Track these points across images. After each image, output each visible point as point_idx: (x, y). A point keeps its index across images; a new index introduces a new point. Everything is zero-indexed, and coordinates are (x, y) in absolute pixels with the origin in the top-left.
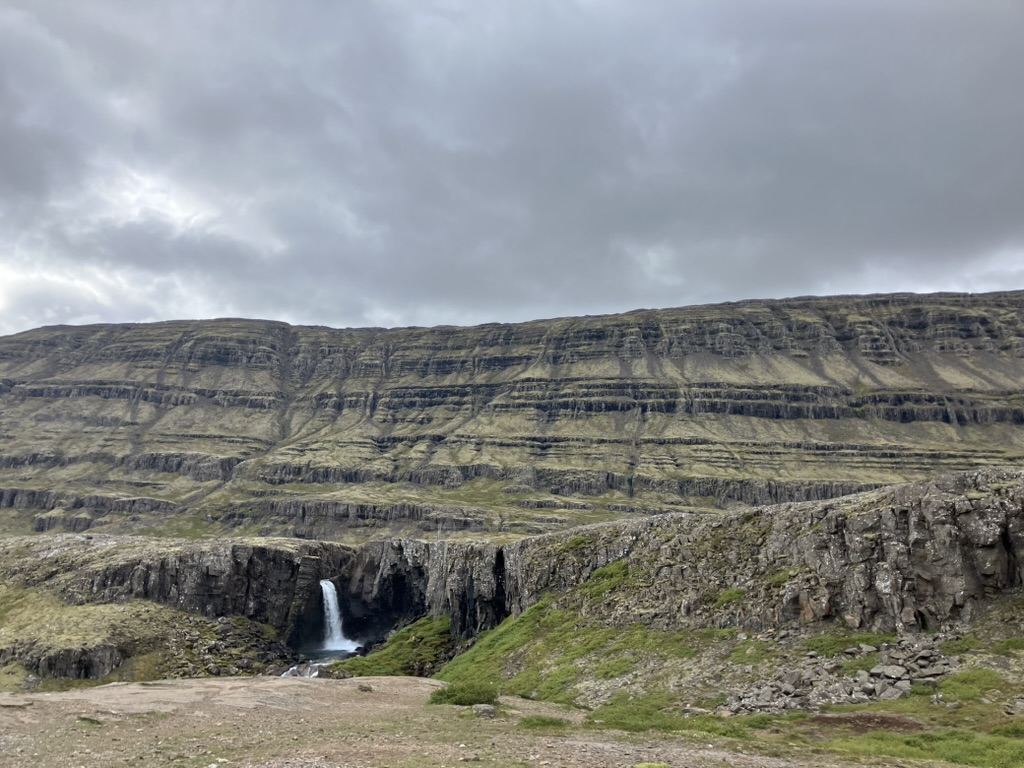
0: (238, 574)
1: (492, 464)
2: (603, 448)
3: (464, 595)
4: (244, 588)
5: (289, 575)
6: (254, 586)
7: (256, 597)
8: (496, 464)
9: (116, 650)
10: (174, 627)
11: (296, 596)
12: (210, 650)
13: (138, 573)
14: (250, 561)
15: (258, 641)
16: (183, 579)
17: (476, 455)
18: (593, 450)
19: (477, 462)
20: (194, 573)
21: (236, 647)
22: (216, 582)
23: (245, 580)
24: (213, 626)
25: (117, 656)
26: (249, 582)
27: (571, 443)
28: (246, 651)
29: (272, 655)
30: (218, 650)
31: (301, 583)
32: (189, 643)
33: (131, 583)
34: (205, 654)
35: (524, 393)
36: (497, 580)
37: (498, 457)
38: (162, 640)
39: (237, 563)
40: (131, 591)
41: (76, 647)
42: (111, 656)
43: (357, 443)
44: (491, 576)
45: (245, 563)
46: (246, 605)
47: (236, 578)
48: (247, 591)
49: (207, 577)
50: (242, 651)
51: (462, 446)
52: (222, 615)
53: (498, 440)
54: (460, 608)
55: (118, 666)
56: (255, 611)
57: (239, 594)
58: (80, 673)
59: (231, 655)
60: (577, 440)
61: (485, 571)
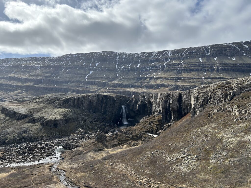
0: (99, 102)
1: (165, 84)
2: (194, 80)
3: (166, 109)
4: (101, 106)
5: (113, 103)
6: (104, 105)
7: (104, 108)
8: (166, 83)
9: (64, 121)
10: (81, 115)
11: (115, 109)
12: (90, 122)
13: (72, 100)
14: (102, 99)
15: (104, 120)
16: (84, 102)
17: (161, 81)
18: (192, 80)
19: (161, 83)
20: (87, 101)
21: (97, 122)
22: (93, 104)
23: (101, 104)
24: (92, 116)
25: (64, 122)
26: (102, 104)
27: (186, 79)
28: (100, 123)
29: (107, 124)
30: (93, 122)
31: (116, 105)
32: (84, 120)
33: (70, 103)
34: (89, 123)
35: (173, 67)
36: (179, 104)
37: (167, 82)
38: (77, 119)
39: (99, 99)
40: (70, 105)
41: (53, 119)
42: (63, 122)
43: (133, 79)
44: (177, 102)
45: (101, 99)
46: (101, 110)
47: (99, 103)
48: (102, 106)
49: (90, 102)
50: (99, 123)
51: (157, 79)
52: (95, 113)
53: (166, 78)
54: (165, 113)
55: (65, 125)
56: (104, 112)
57: (99, 107)
58: (54, 126)
59: (96, 124)
60: (187, 78)
61: (175, 101)
